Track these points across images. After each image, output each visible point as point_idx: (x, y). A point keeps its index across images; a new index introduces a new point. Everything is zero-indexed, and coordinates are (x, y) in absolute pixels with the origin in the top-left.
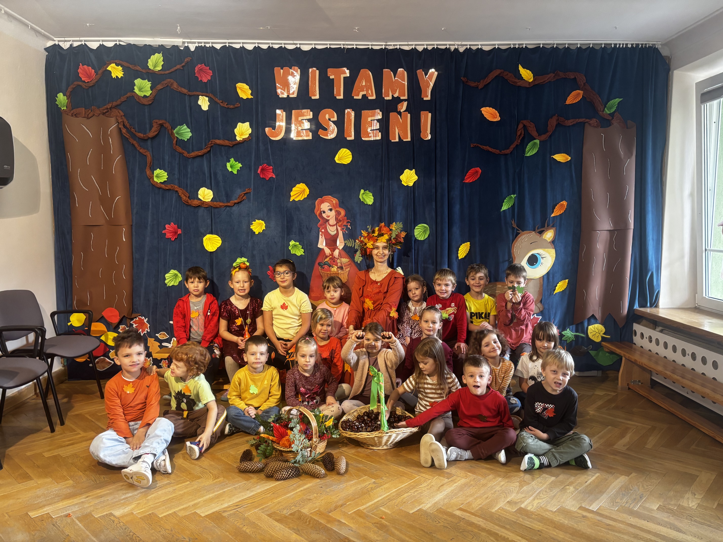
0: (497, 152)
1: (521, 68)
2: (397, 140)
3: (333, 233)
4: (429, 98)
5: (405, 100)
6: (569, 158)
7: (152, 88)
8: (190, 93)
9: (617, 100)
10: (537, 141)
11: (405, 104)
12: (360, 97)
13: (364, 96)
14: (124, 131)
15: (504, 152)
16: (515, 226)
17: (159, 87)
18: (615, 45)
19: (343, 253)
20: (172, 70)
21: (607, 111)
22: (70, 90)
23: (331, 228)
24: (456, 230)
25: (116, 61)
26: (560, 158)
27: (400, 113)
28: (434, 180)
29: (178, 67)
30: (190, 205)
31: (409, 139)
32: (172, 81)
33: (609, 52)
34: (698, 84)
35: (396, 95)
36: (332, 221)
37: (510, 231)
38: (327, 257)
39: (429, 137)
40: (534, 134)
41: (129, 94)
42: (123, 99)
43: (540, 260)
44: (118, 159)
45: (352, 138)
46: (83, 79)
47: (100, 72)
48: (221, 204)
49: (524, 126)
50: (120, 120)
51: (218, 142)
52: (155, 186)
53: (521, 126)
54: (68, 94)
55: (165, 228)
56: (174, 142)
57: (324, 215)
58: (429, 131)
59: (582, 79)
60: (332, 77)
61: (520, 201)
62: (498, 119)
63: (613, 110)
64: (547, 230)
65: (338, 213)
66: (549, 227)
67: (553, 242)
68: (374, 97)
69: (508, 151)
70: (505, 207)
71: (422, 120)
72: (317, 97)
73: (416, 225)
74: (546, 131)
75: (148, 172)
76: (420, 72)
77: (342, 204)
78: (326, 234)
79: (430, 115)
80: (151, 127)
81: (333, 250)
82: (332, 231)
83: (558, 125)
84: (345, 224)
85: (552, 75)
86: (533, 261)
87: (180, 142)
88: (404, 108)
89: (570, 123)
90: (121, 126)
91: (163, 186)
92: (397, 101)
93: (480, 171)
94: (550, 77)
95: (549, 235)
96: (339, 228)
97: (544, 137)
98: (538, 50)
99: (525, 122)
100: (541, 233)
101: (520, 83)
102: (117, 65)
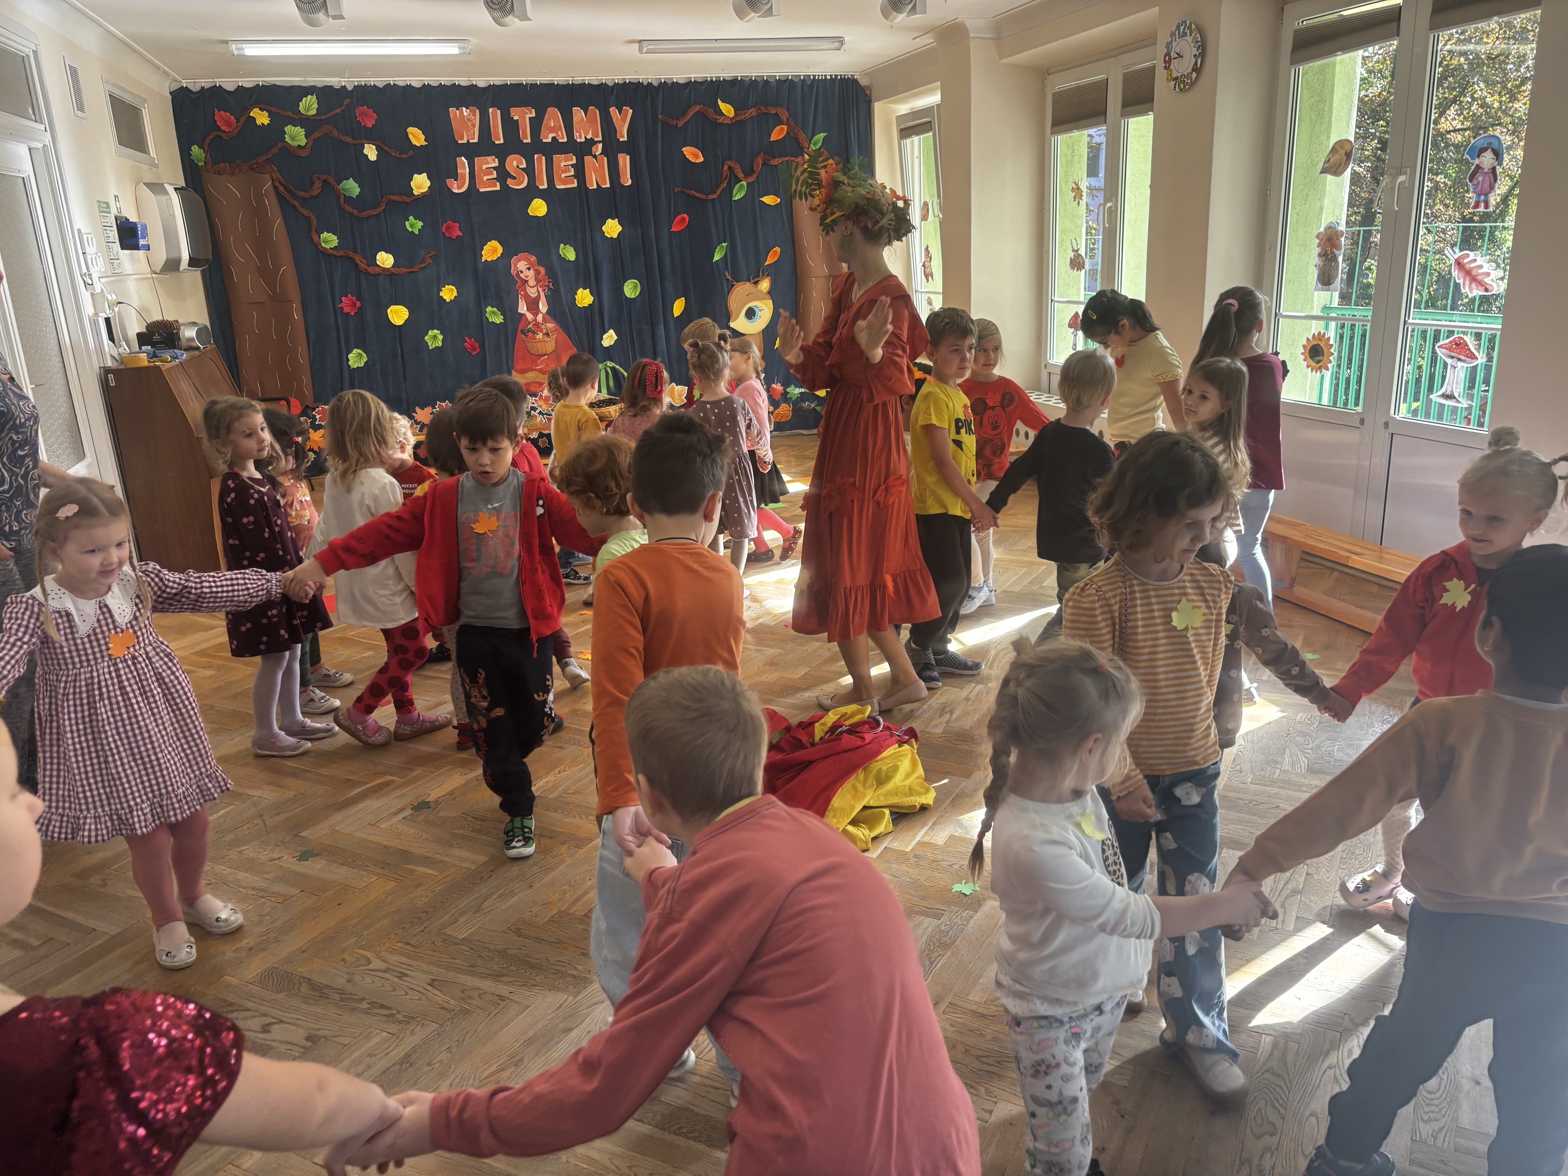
0: (704, 197)
1: (720, 102)
2: (595, 187)
3: (533, 296)
4: (625, 139)
5: (600, 142)
6: (779, 200)
7: (306, 136)
8: (354, 142)
9: (822, 135)
10: (744, 183)
11: (600, 146)
12: (549, 140)
13: (554, 138)
14: (282, 189)
15: (711, 197)
16: (729, 277)
17: (317, 135)
18: (814, 76)
19: (548, 317)
20: (331, 114)
21: (813, 147)
22: (207, 141)
23: (532, 290)
24: (669, 286)
25: (261, 106)
26: (769, 200)
27: (595, 157)
28: (639, 230)
29: (338, 111)
30: (369, 274)
31: (608, 185)
32: (331, 127)
33: (809, 83)
34: (900, 119)
35: (589, 137)
36: (532, 282)
37: (725, 283)
38: (529, 323)
39: (629, 183)
40: (741, 175)
41: (280, 146)
42: (275, 150)
43: (758, 313)
44: (278, 223)
45: (545, 186)
46: (223, 128)
47: (243, 120)
48: (404, 270)
49: (730, 168)
50: (275, 178)
51: (394, 198)
52: (324, 252)
53: (726, 168)
54: (206, 147)
55: (341, 302)
56: (342, 200)
57: (522, 275)
58: (629, 176)
59: (784, 114)
60: (516, 118)
61: (732, 249)
62: (702, 159)
63: (818, 147)
64: (762, 280)
65: (537, 273)
66: (765, 275)
67: (769, 292)
68: (565, 140)
69: (715, 196)
70: (717, 257)
71: (621, 163)
72: (502, 141)
73: (625, 281)
74: (752, 172)
75: (315, 237)
76: (613, 111)
77: (540, 262)
78: (527, 297)
79: (628, 157)
80: (312, 183)
81: (536, 315)
82: (532, 292)
83: (765, 164)
84: (546, 283)
85: (753, 109)
86: (751, 314)
87: (349, 199)
88: (600, 151)
89: (775, 162)
90: (277, 184)
91: (334, 252)
92: (590, 143)
93: (687, 219)
94: (752, 112)
95: (765, 285)
96: (540, 290)
97: (751, 179)
98: (734, 82)
99: (729, 163)
100: (756, 283)
101: (721, 120)
102: (262, 110)
